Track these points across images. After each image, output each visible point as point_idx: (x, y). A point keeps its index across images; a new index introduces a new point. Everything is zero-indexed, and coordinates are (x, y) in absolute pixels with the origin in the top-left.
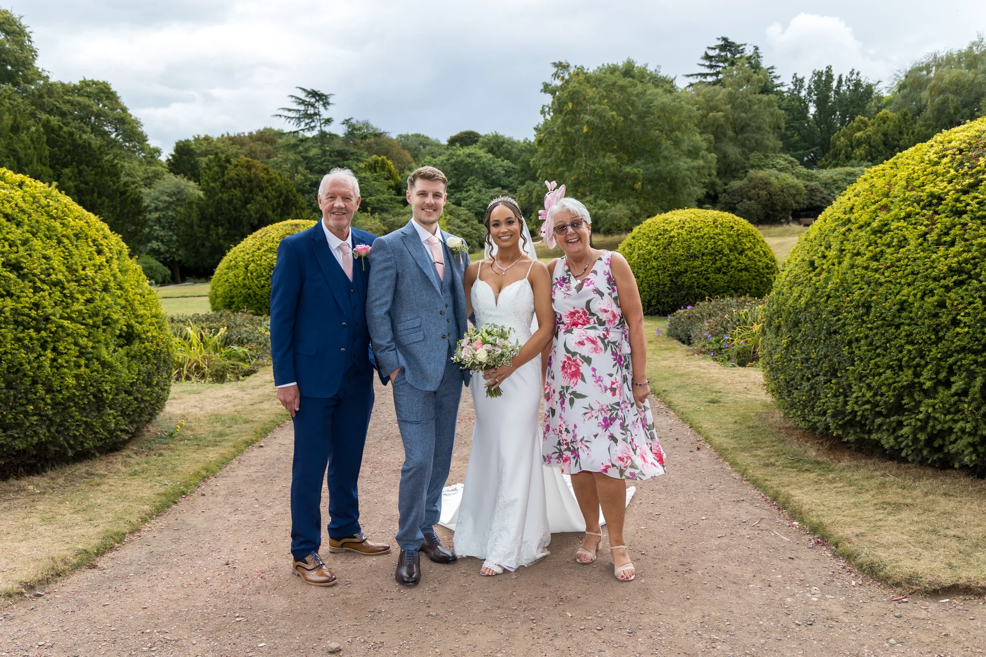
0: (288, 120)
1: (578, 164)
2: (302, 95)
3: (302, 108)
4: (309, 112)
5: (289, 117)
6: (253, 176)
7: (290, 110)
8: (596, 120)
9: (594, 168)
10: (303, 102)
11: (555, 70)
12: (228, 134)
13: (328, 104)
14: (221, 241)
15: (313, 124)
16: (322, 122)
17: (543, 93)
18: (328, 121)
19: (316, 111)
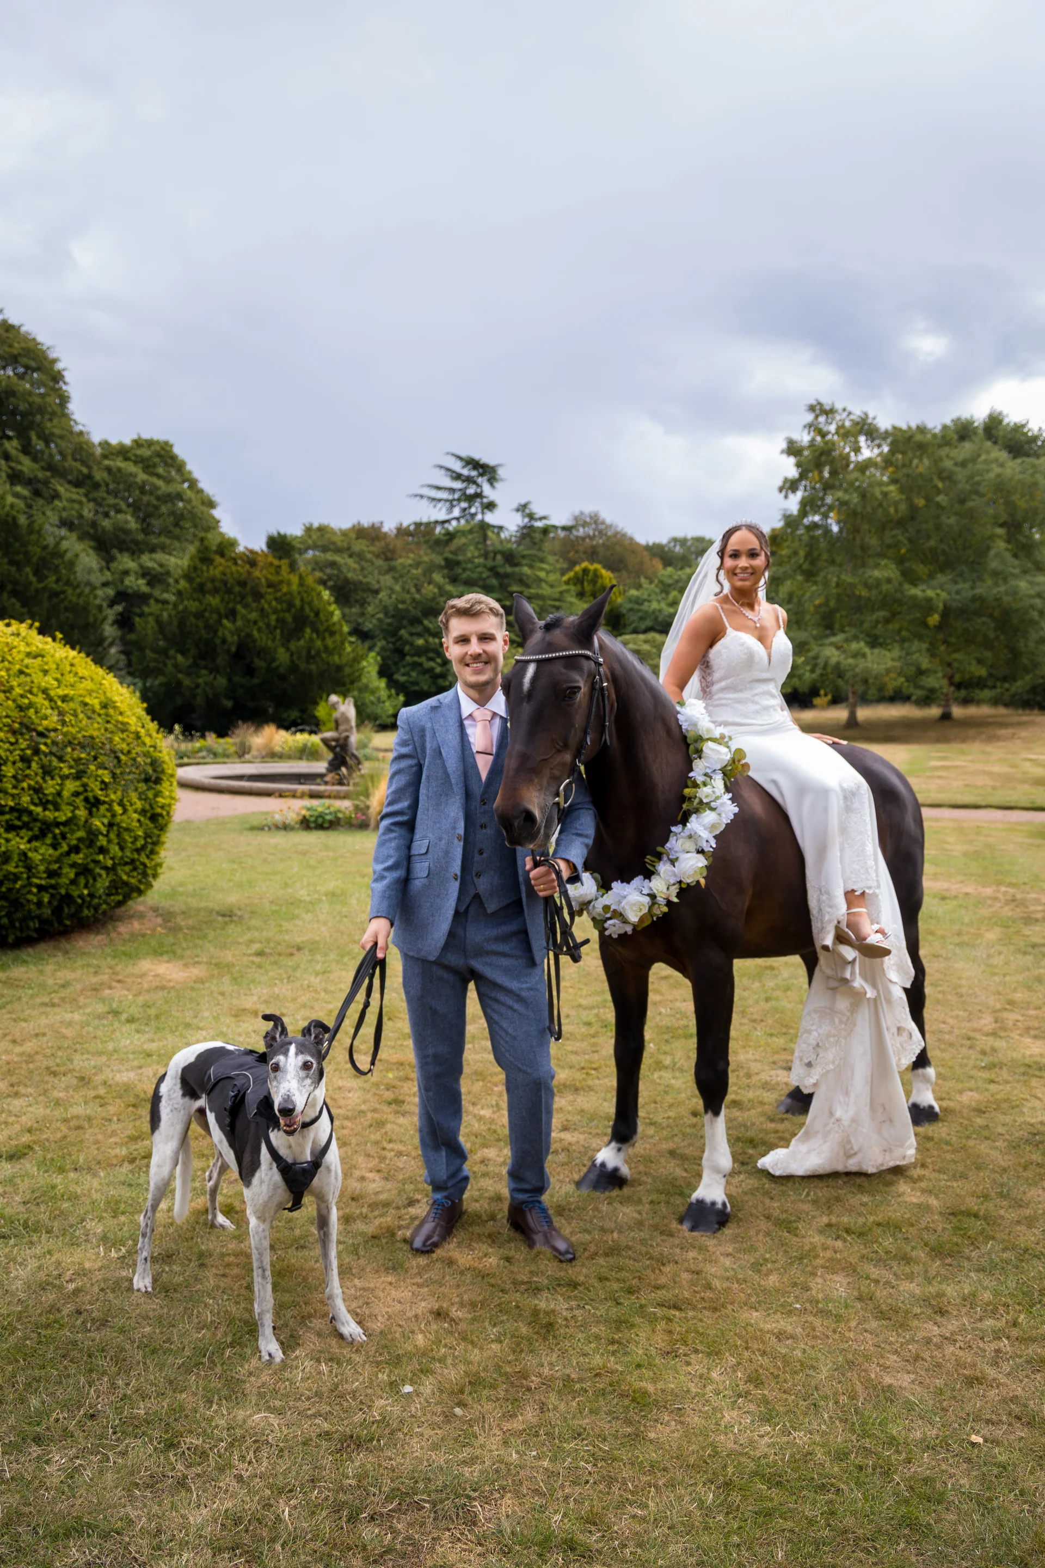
0: (434, 503)
1: (825, 577)
2: (457, 466)
3: (458, 485)
4: (467, 492)
5: (435, 499)
7: (438, 488)
8: (855, 499)
9: (852, 586)
10: (458, 477)
11: (810, 417)
13: (497, 480)
15: (473, 510)
16: (486, 505)
17: (784, 456)
18: (491, 506)
19: (479, 490)
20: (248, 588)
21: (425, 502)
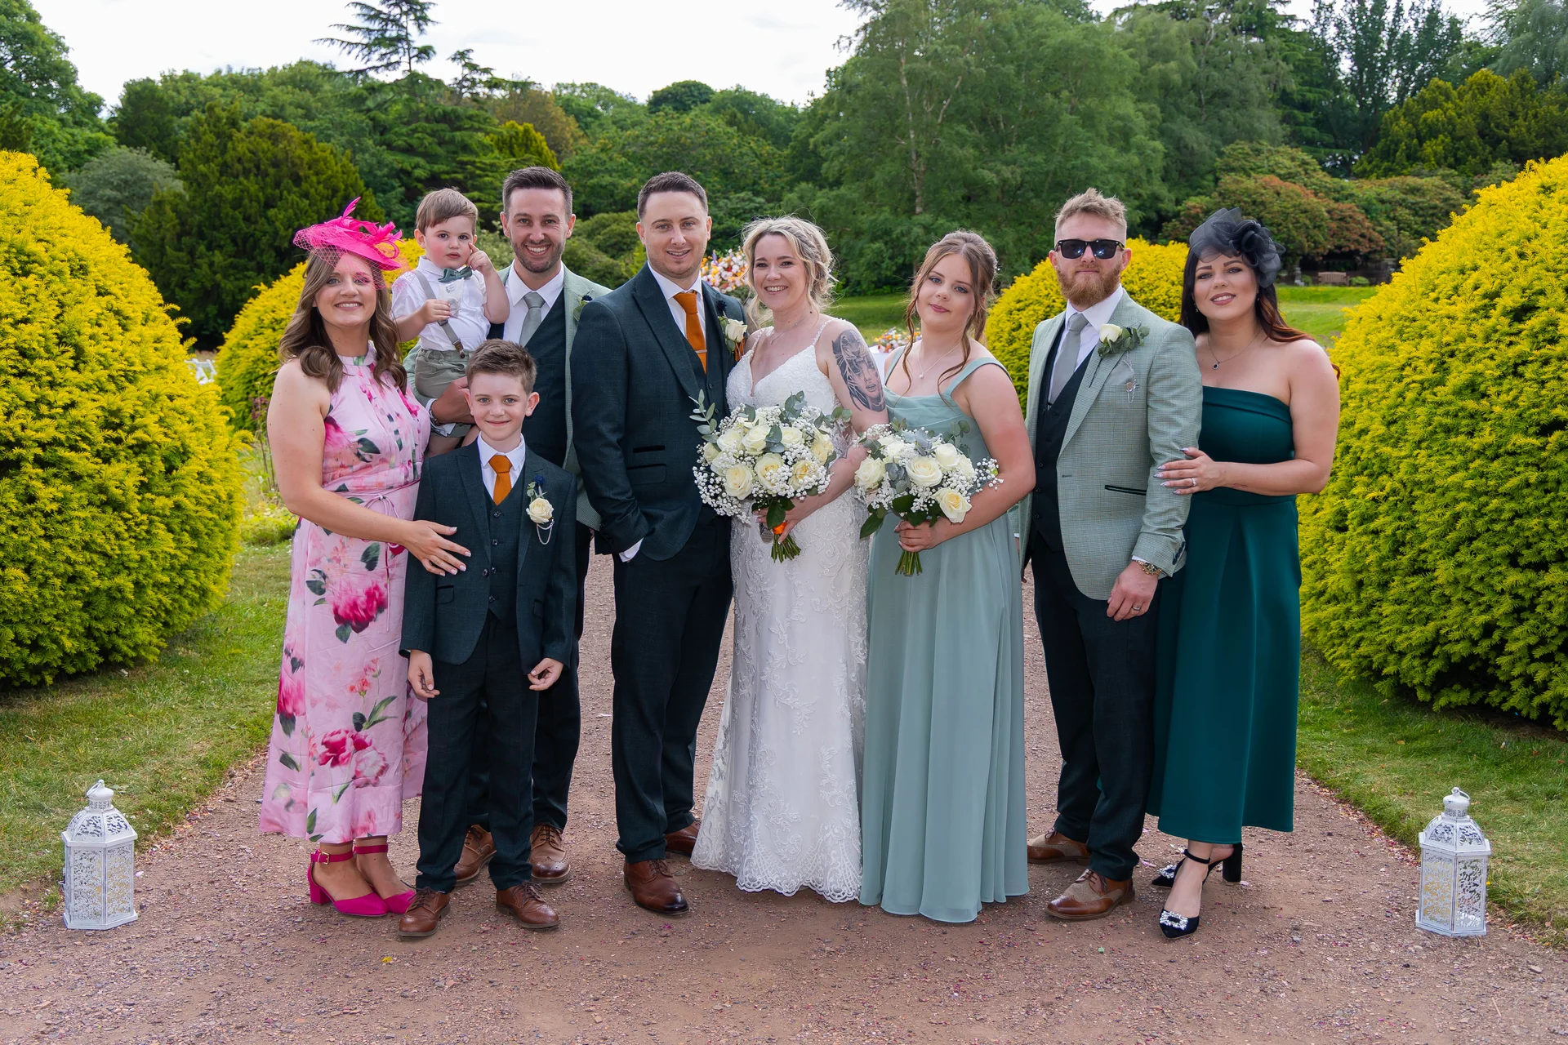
0: (348, 48)
1: (901, 152)
3: (376, 25)
4: (387, 35)
5: (349, 43)
6: (281, 156)
7: (351, 29)
8: (938, 70)
9: (930, 161)
10: (375, 15)
12: (230, 69)
13: (425, 19)
14: (219, 277)
15: (394, 58)
16: (415, 52)
18: (425, 52)
19: (403, 33)
20: (285, 169)
21: (337, 46)
